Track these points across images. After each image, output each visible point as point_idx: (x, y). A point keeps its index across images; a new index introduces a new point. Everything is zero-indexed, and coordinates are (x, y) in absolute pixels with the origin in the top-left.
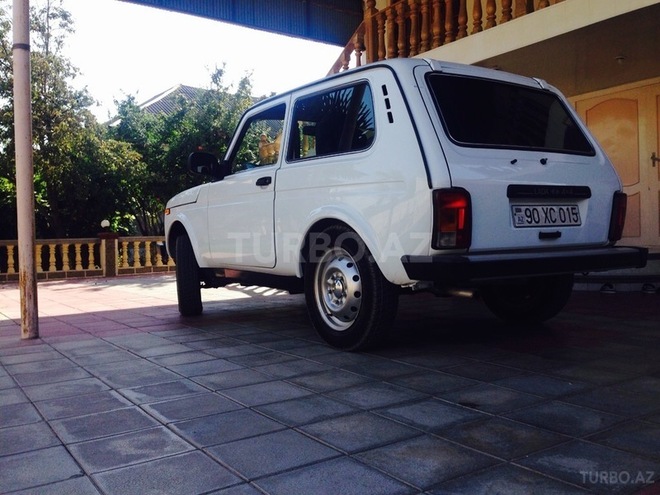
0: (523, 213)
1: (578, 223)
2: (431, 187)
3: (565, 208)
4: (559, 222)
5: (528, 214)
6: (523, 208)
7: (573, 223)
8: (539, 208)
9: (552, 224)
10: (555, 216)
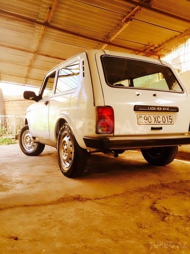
0: (143, 118)
1: (172, 123)
2: (94, 105)
3: (165, 116)
4: (162, 123)
5: (146, 118)
6: (143, 116)
7: (169, 123)
8: (152, 117)
9: (158, 123)
10: (160, 119)
